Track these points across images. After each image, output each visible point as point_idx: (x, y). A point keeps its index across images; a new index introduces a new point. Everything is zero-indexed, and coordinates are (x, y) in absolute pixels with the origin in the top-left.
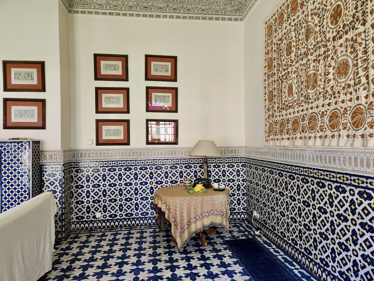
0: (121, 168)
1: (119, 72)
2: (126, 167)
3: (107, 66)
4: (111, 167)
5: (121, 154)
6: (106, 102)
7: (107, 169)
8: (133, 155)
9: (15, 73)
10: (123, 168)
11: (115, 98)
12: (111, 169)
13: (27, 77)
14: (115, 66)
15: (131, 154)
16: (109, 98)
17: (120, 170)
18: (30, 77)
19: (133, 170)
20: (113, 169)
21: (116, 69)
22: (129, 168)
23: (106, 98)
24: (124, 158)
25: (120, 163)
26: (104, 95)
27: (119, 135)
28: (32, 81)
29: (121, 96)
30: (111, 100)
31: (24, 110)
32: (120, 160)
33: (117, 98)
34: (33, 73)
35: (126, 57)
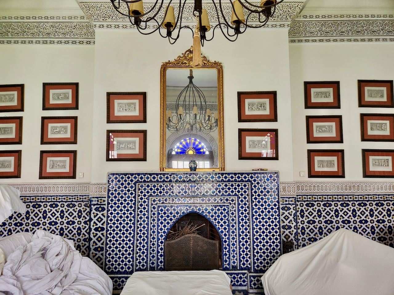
0: (337, 204)
1: (331, 100)
2: (343, 202)
3: (317, 94)
4: (326, 202)
5: (336, 187)
6: (317, 131)
7: (322, 203)
8: (350, 189)
9: (248, 104)
10: (339, 203)
11: (327, 127)
12: (326, 204)
13: (260, 108)
14: (326, 93)
15: (348, 187)
16: (321, 127)
17: (336, 205)
18: (263, 107)
19: (350, 206)
20: (328, 204)
21: (327, 97)
22: (346, 204)
23: (317, 127)
24: (340, 192)
25: (335, 198)
26: (315, 124)
27: (333, 167)
28: (265, 111)
29: (333, 124)
30: (323, 129)
31: (257, 141)
32: (336, 194)
33: (329, 126)
34: (266, 104)
35: (338, 83)
